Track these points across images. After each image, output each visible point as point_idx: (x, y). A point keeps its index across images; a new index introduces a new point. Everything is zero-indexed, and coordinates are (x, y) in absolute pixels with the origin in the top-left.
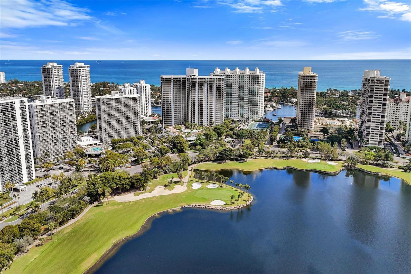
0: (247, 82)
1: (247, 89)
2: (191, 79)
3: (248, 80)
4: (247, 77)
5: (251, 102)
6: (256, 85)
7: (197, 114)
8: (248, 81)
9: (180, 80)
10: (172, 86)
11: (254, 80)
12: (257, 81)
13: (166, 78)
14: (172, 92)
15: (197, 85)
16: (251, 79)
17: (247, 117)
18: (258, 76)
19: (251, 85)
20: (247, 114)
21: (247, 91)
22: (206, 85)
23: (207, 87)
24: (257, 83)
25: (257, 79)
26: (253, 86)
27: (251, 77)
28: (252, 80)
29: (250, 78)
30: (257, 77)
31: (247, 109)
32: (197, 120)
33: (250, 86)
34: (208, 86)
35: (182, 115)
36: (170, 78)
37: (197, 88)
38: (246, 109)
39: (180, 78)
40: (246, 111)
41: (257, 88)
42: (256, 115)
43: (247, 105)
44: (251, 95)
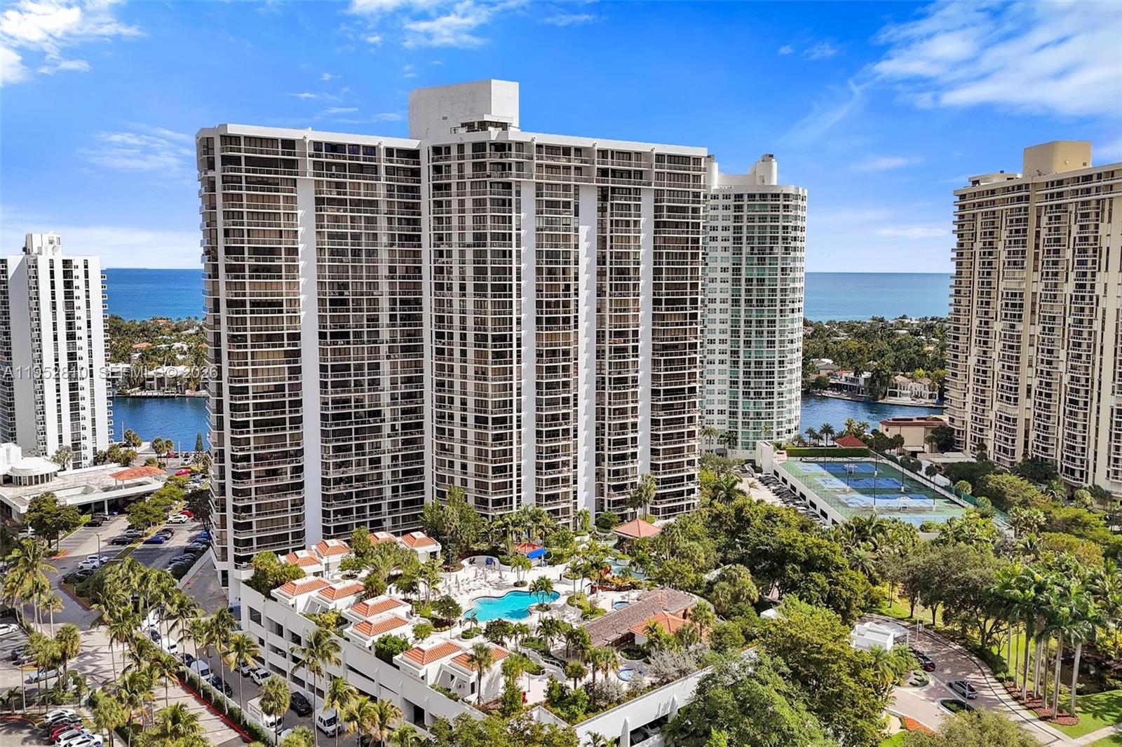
0: (726, 234)
1: (724, 270)
2: (479, 147)
3: (725, 218)
4: (721, 202)
5: (747, 343)
6: (779, 249)
7: (529, 429)
8: (725, 229)
9: (375, 169)
10: (305, 212)
11: (763, 219)
12: (781, 223)
13: (249, 139)
14: (307, 264)
15: (528, 198)
16: (745, 213)
17: (725, 428)
18: (787, 196)
19: (746, 249)
20: (721, 412)
21: (724, 285)
22: (589, 202)
23: (595, 216)
24: (780, 234)
25: (781, 213)
26: (762, 255)
27: (746, 202)
28: (751, 219)
29: (739, 208)
30: (781, 202)
31: (726, 387)
32: (529, 477)
33: (744, 256)
34: (602, 210)
35: (386, 443)
36: (289, 144)
37: (526, 220)
38: (716, 387)
39: (371, 150)
40: (716, 397)
41: (779, 266)
42: (775, 420)
43: (722, 362)
44: (748, 301)
